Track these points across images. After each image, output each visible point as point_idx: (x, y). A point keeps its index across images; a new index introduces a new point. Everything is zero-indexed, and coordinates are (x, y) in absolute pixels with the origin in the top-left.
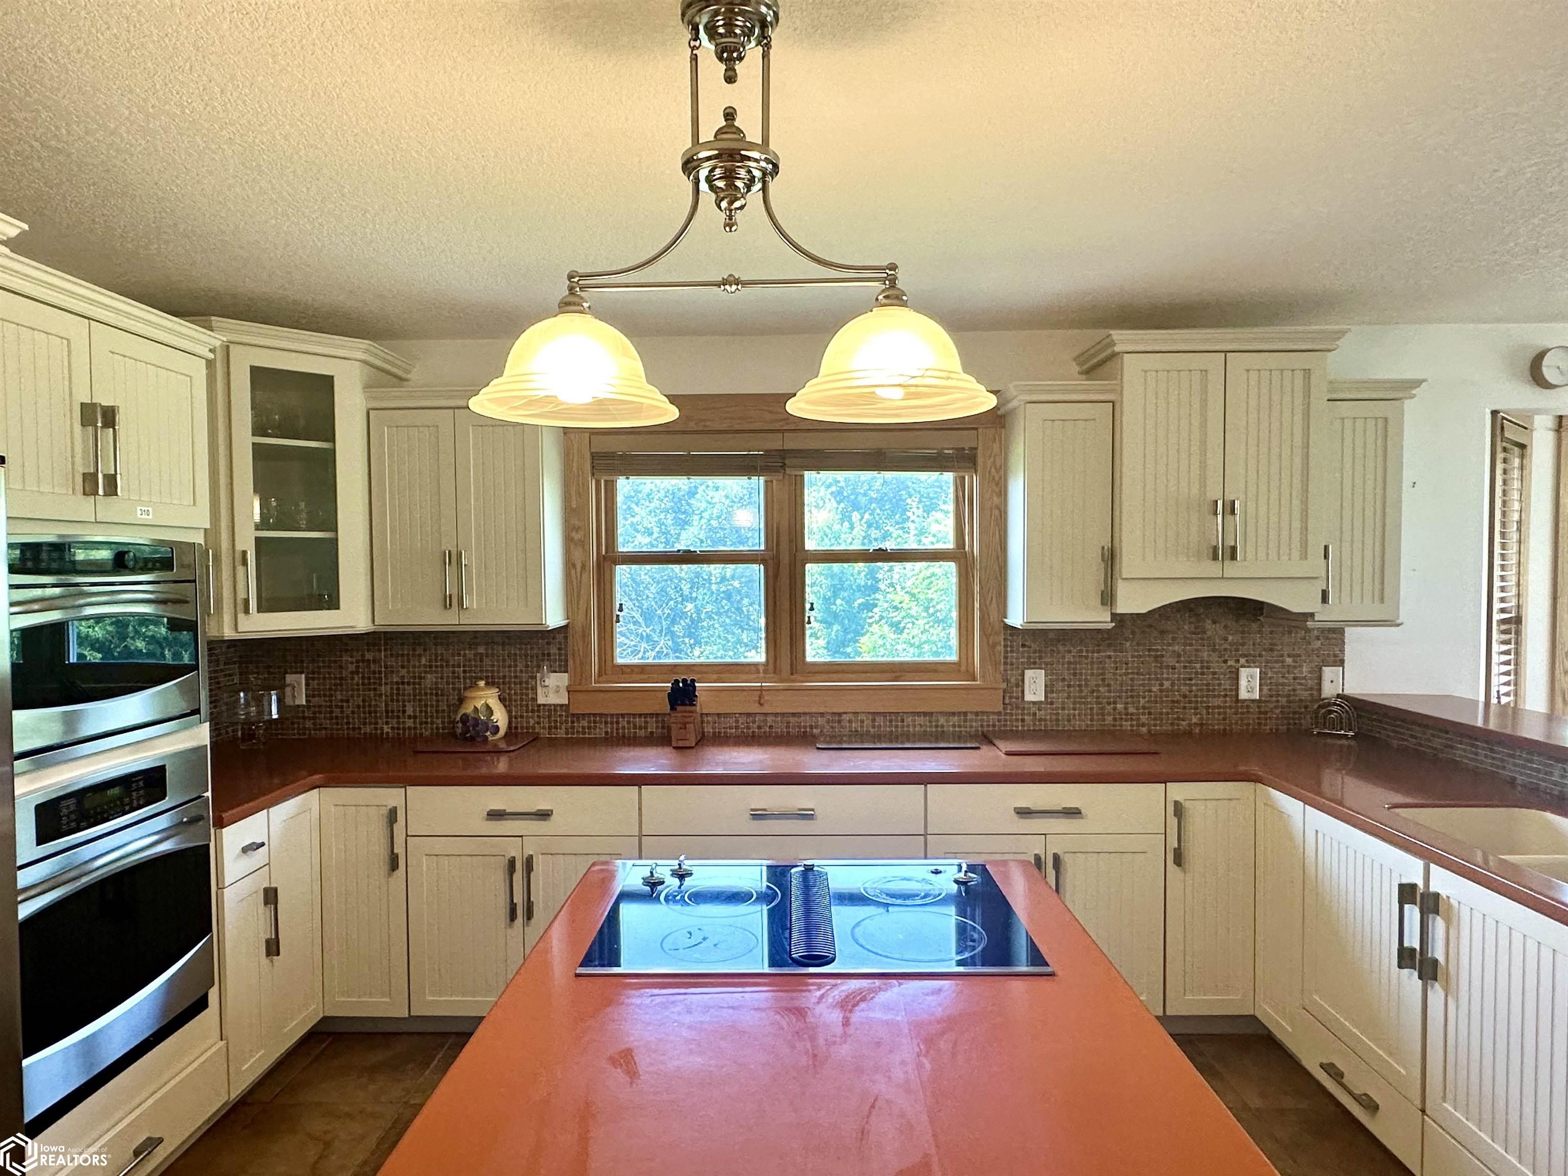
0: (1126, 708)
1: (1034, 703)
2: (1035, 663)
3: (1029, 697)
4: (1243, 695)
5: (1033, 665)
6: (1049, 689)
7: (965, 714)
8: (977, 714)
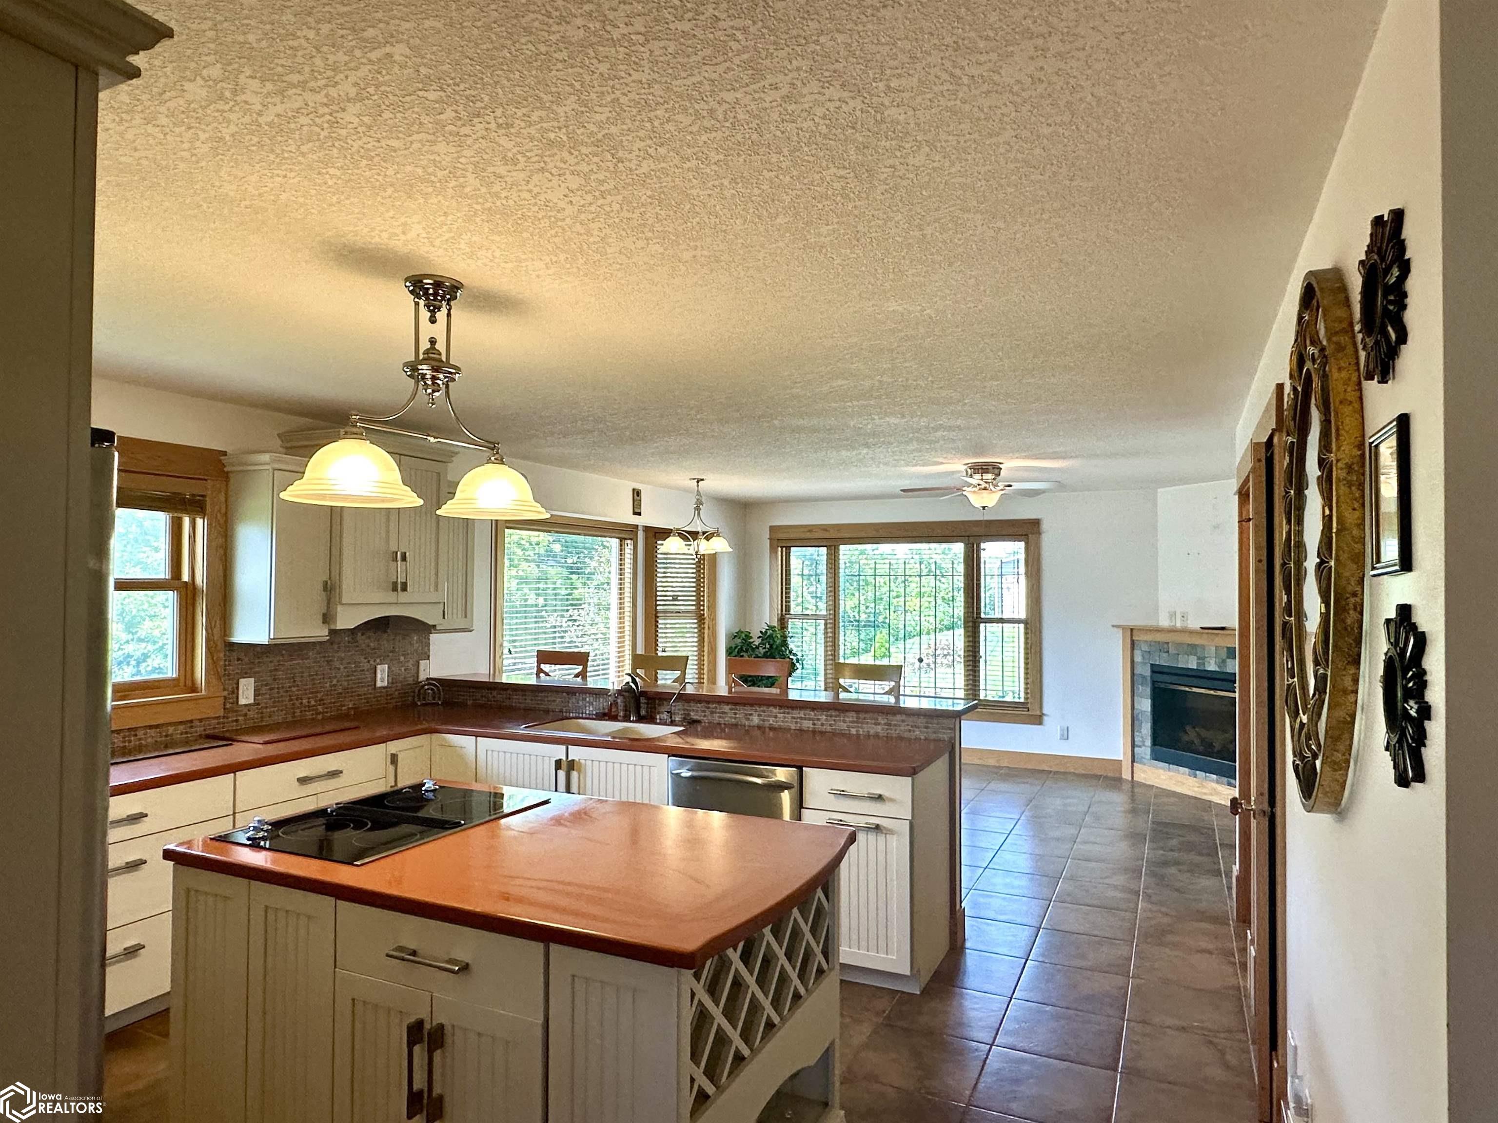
0: (309, 702)
1: (246, 705)
2: (246, 673)
3: (242, 701)
4: (379, 684)
5: (245, 675)
6: (257, 693)
7: (191, 721)
8: (201, 720)
